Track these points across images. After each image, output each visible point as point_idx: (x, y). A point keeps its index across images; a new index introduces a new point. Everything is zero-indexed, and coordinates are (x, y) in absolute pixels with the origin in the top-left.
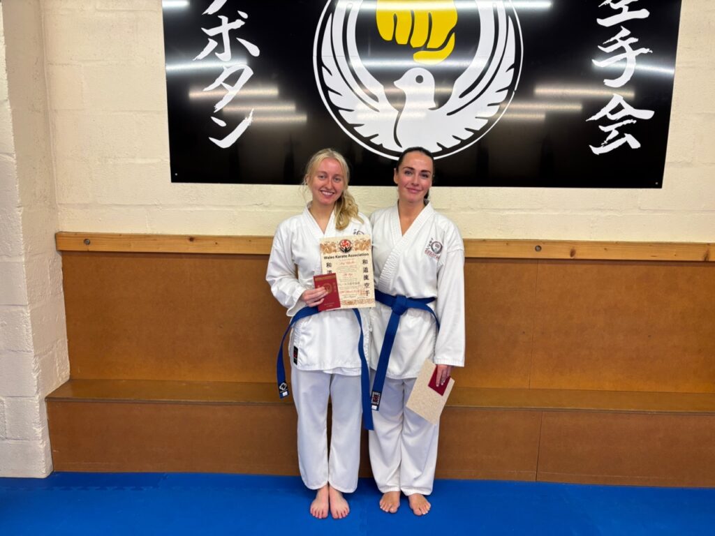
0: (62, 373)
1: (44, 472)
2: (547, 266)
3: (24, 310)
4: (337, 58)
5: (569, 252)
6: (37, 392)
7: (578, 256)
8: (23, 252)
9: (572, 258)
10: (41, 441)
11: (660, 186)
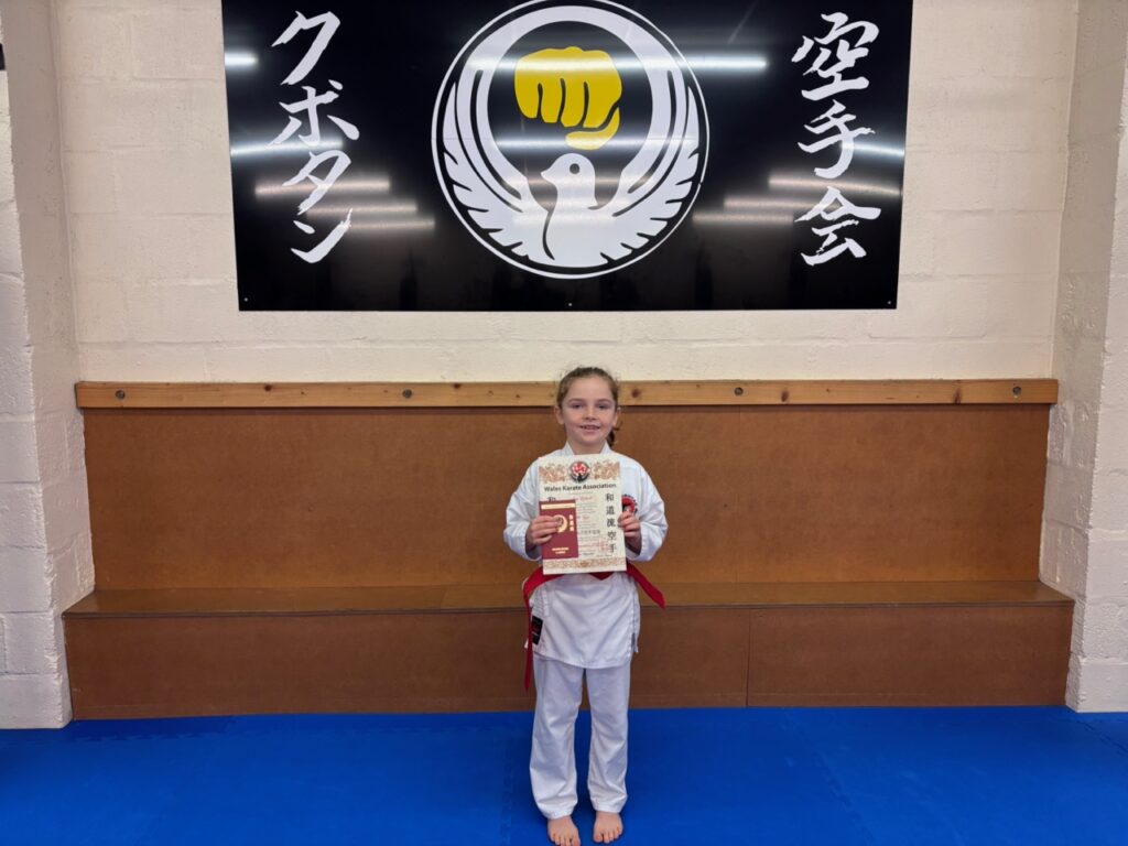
0: (84, 581)
1: (60, 719)
2: (753, 415)
3: (33, 488)
4: (464, 141)
5: (779, 395)
6: (51, 606)
7: (792, 400)
8: (33, 408)
9: (785, 403)
10: (56, 676)
11: (893, 306)
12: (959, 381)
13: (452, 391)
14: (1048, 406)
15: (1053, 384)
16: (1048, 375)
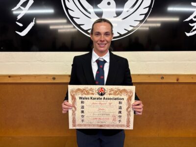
7: (180, 81)
9: (177, 82)
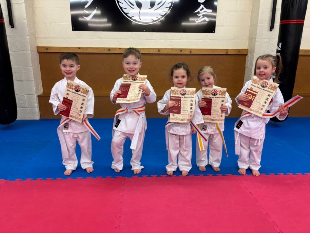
0: (41, 90)
1: (38, 118)
3: (30, 67)
5: (189, 52)
6: (35, 93)
8: (30, 50)
9: (191, 53)
10: (37, 109)
11: (214, 32)
12: (227, 49)
13: (119, 50)
14: (246, 55)
15: (247, 50)
16: (246, 48)
